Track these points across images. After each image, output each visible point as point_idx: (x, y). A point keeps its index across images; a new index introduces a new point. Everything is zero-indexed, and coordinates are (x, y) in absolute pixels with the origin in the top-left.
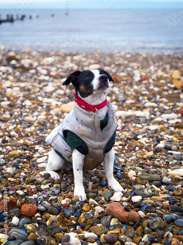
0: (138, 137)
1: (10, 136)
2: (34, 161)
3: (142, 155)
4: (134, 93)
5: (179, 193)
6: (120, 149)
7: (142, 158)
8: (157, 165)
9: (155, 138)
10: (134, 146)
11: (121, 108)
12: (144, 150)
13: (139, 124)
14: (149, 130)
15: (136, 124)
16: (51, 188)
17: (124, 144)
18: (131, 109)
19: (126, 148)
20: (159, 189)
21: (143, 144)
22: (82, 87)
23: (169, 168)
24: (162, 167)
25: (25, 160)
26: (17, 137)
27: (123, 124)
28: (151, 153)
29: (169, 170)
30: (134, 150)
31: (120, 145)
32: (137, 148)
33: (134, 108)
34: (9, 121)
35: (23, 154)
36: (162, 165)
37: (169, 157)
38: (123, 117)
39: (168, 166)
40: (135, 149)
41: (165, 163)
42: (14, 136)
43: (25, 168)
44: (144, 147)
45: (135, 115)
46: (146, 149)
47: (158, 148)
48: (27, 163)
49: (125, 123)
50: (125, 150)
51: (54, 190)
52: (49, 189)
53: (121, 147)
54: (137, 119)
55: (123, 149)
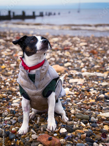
0: (91, 90)
1: (5, 85)
2: (10, 102)
3: (87, 102)
4: (102, 61)
5: (98, 129)
6: (74, 97)
7: (86, 104)
8: (93, 109)
9: (102, 91)
10: (85, 95)
11: (89, 70)
12: (90, 98)
13: (97, 81)
14: (101, 85)
15: (95, 81)
16: (11, 120)
17: (78, 94)
18: (95, 71)
19: (79, 97)
20: (84, 125)
21: (91, 94)
22: (28, 49)
23: (101, 112)
24: (97, 110)
25: (5, 101)
26: (9, 86)
27: (86, 81)
28: (93, 101)
29: (100, 113)
30: (83, 98)
31: (75, 94)
32: (86, 97)
33: (98, 71)
34: (10, 76)
35: (5, 97)
36: (97, 109)
37: (105, 104)
38: (88, 77)
39: (101, 110)
40: (85, 97)
41: (99, 108)
42: (8, 85)
43: (3, 106)
44: (91, 97)
45: (96, 76)
46: (91, 98)
47: (99, 98)
48: (5, 103)
49: (87, 80)
50: (78, 98)
51: (13, 121)
52: (9, 120)
53: (75, 96)
54: (97, 78)
55: (76, 97)
